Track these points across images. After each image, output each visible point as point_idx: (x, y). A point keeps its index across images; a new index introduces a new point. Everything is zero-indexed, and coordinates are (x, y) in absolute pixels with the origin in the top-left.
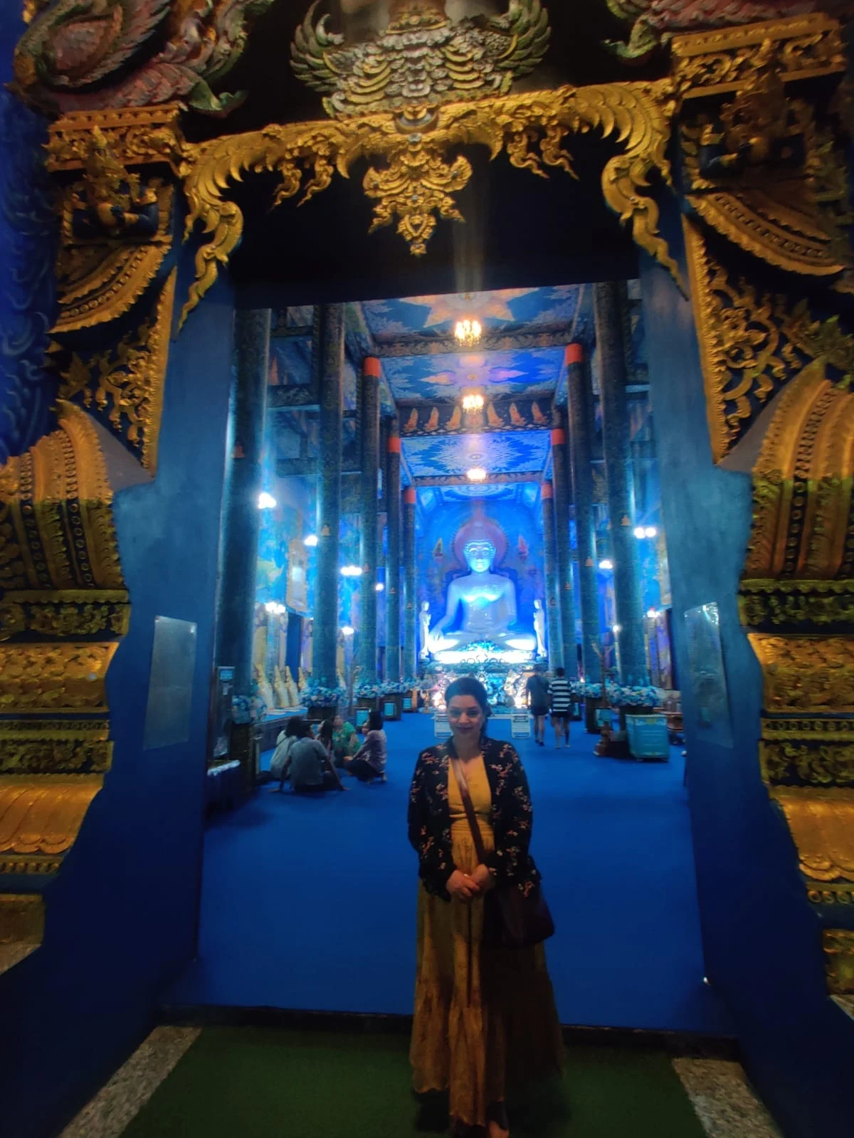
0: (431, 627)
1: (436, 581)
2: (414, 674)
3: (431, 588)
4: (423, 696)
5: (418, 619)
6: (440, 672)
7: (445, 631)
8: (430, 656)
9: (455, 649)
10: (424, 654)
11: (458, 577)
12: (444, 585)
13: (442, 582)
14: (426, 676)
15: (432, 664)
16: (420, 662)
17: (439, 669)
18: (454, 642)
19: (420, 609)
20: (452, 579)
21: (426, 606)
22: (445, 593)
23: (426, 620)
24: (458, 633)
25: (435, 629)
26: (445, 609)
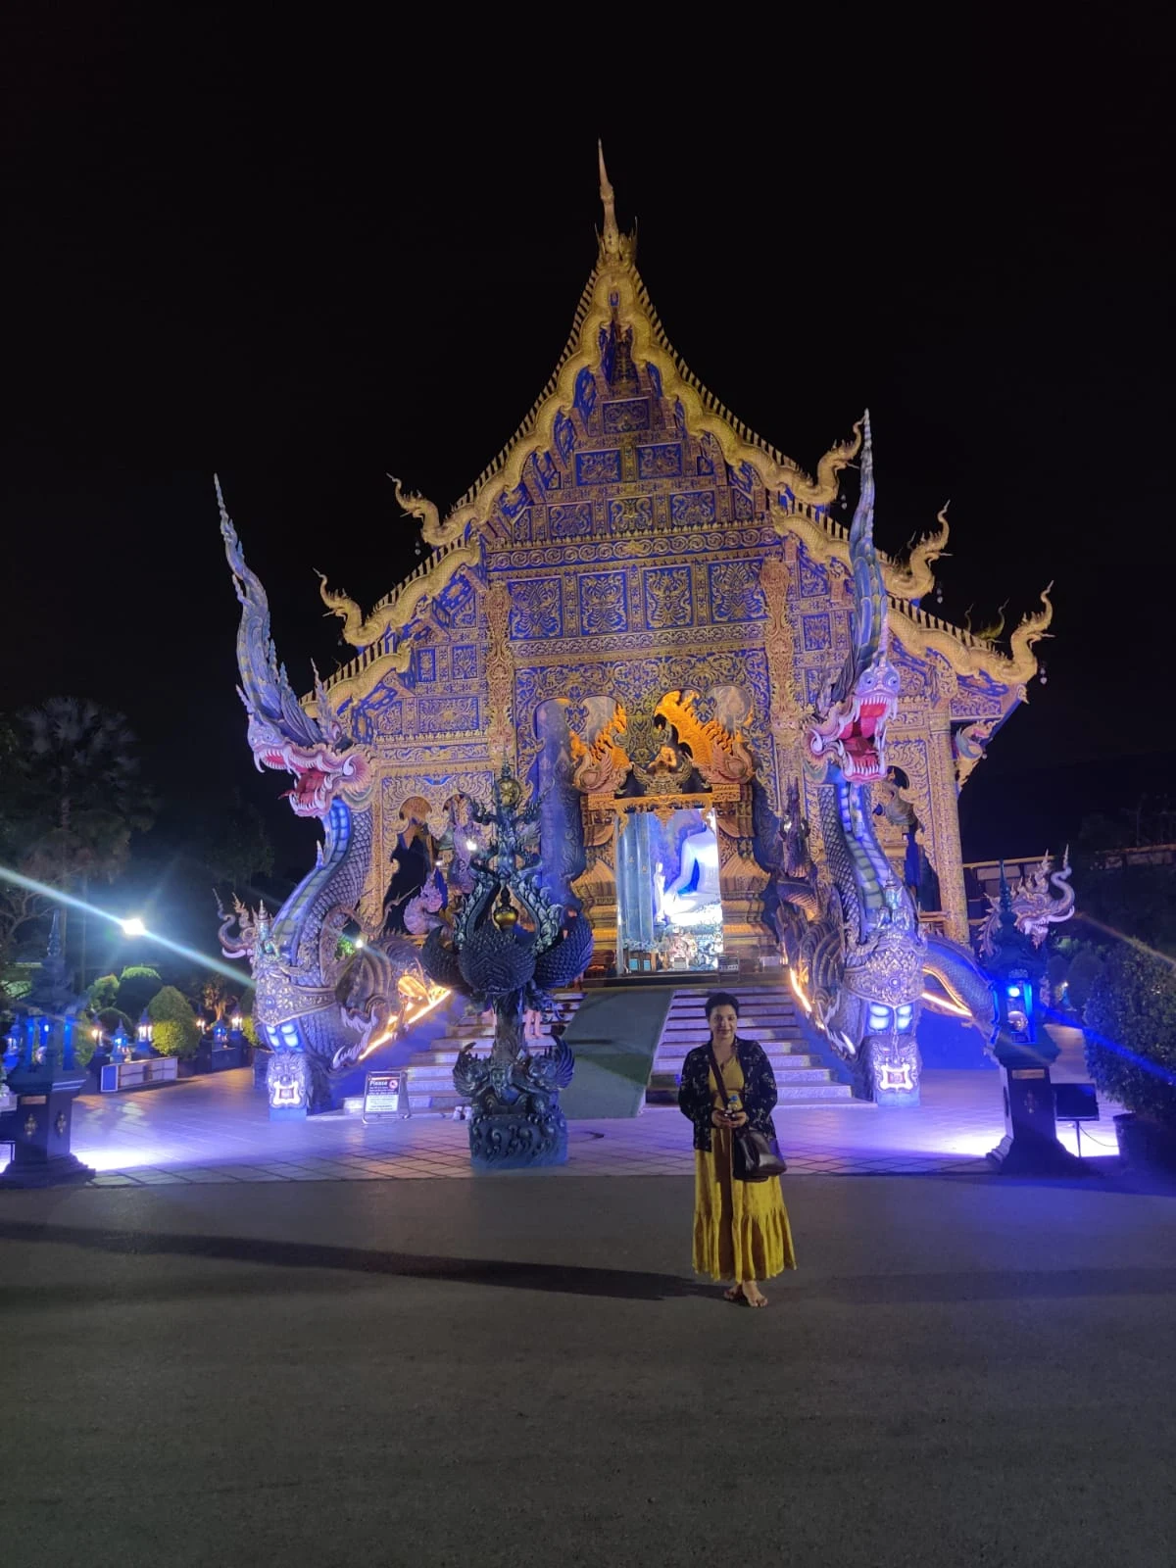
0: (666, 888)
1: (669, 838)
2: (652, 937)
3: (663, 846)
4: (661, 958)
5: (652, 880)
6: (677, 934)
7: (680, 892)
8: (666, 919)
9: (692, 910)
10: (660, 917)
11: (693, 834)
12: (678, 842)
13: (676, 838)
14: (664, 938)
15: (669, 927)
16: (657, 926)
17: (676, 931)
18: (692, 904)
19: (654, 869)
20: (686, 836)
21: (660, 867)
22: (679, 852)
23: (660, 881)
24: (694, 894)
25: (670, 890)
26: (679, 869)
